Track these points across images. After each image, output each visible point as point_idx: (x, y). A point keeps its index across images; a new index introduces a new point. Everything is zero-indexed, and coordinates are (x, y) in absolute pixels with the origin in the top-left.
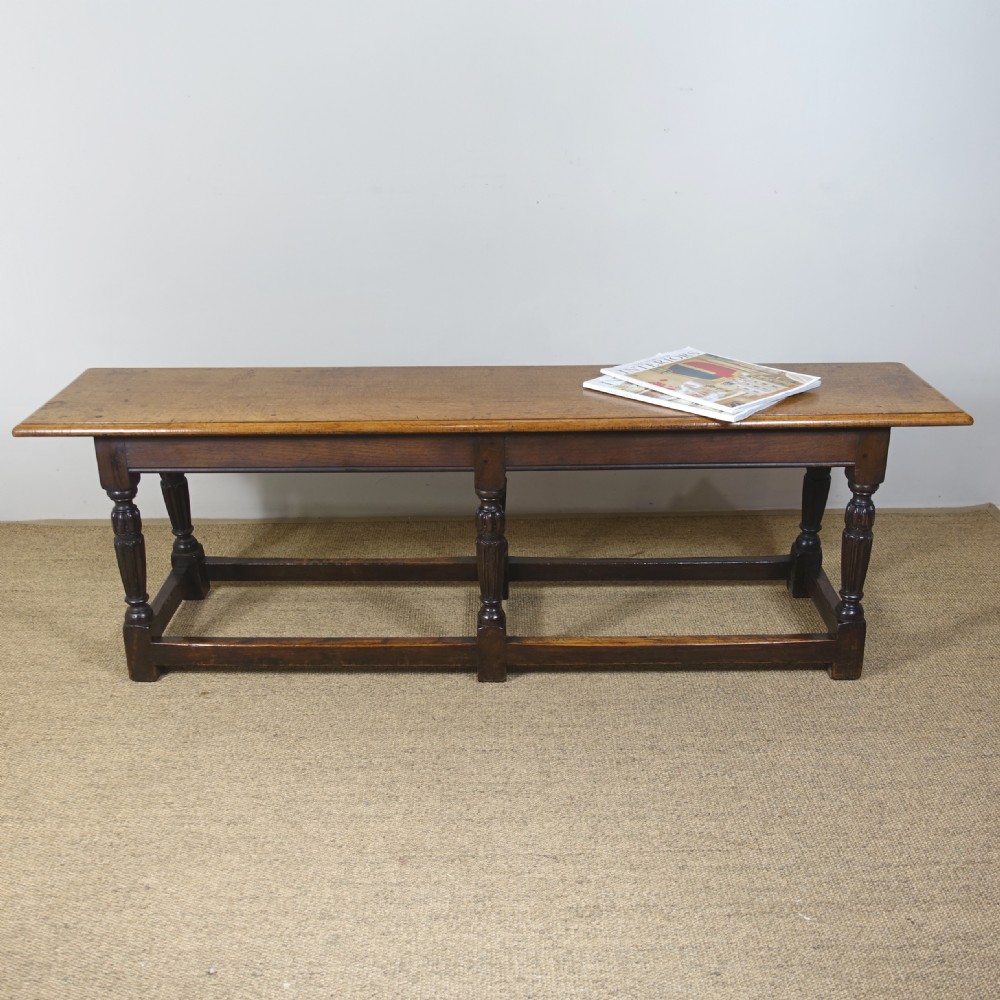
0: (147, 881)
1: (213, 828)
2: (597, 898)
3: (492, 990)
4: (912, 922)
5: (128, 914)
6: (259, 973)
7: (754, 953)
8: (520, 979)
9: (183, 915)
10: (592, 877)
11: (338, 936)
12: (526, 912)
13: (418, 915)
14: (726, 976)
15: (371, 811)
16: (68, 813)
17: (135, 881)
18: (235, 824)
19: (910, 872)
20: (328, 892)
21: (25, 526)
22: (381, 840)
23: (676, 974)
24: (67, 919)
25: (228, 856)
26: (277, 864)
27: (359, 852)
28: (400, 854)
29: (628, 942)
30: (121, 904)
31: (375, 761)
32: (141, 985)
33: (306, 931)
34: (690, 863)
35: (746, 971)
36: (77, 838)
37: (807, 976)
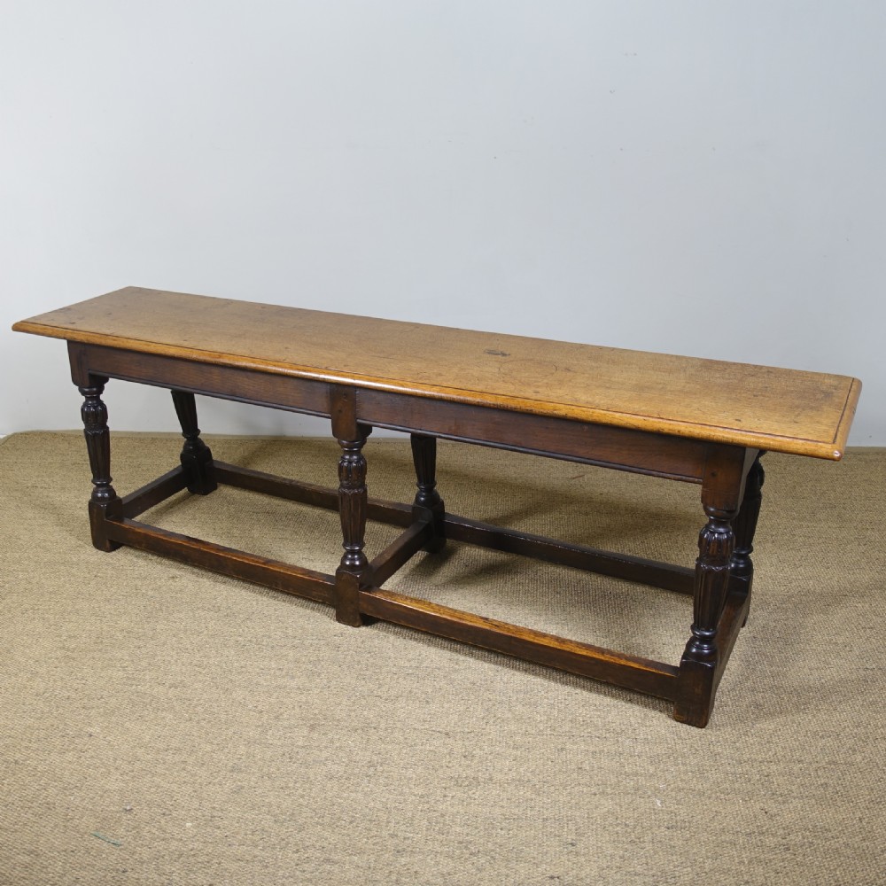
0: (90, 730)
1: (156, 690)
2: (478, 771)
3: (366, 843)
4: (766, 813)
5: (69, 756)
6: (168, 813)
7: (611, 828)
8: (393, 836)
9: (115, 759)
10: (477, 752)
11: (243, 787)
12: (411, 779)
13: (315, 774)
14: (580, 846)
15: (293, 684)
16: (38, 670)
17: (81, 730)
18: (176, 688)
19: (774, 767)
20: (242, 749)
22: (297, 709)
23: (536, 841)
24: (18, 756)
25: (164, 714)
26: (203, 723)
27: (277, 717)
28: (312, 722)
29: (497, 811)
30: (65, 747)
31: (307, 643)
32: (67, 815)
33: (216, 781)
34: (568, 746)
35: (600, 844)
36: (42, 691)
37: (656, 853)
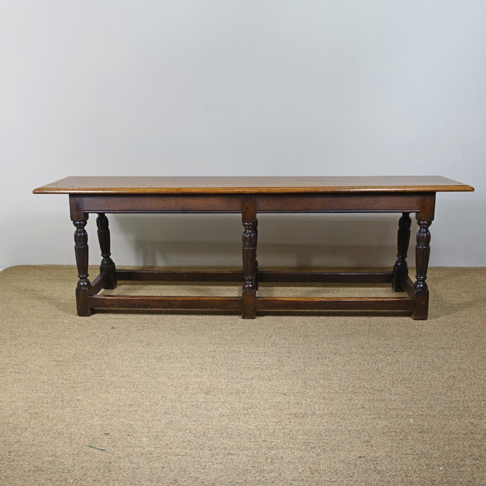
0: (78, 397)
1: (113, 378)
2: (306, 410)
3: (250, 445)
4: (472, 424)
5: (67, 410)
6: (130, 434)
7: (387, 434)
8: (265, 441)
9: (95, 411)
10: (303, 402)
11: (172, 421)
12: (269, 415)
13: (213, 414)
14: (373, 442)
15: (192, 374)
16: (43, 371)
17: (72, 397)
18: (124, 377)
19: (470, 404)
20: (168, 404)
21: (34, 267)
22: (197, 385)
23: (347, 441)
24: (37, 410)
25: (119, 389)
26: (143, 393)
27: (186, 389)
28: (206, 391)
29: (321, 428)
30: (65, 406)
31: (195, 355)
32: (71, 437)
33: (156, 419)
34: (354, 397)
35: (383, 441)
36: (46, 380)
37: (416, 444)
